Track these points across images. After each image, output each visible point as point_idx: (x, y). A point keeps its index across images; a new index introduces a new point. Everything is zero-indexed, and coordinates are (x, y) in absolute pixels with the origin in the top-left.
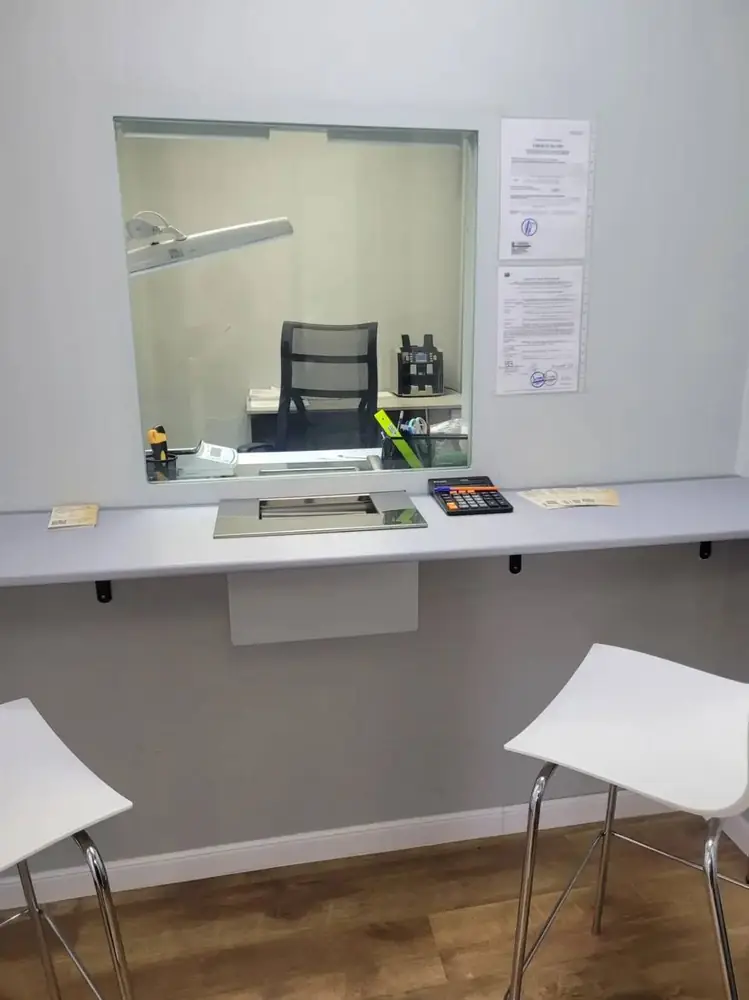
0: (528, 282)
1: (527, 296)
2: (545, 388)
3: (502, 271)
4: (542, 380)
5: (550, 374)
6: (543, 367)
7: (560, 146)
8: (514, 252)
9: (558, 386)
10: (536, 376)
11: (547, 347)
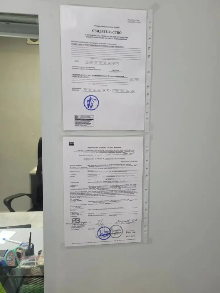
0: (91, 150)
1: (91, 163)
2: (111, 240)
3: (66, 140)
4: (108, 234)
5: (115, 228)
6: (109, 222)
7: (119, 33)
8: (77, 124)
9: (123, 238)
10: (103, 230)
11: (112, 205)
